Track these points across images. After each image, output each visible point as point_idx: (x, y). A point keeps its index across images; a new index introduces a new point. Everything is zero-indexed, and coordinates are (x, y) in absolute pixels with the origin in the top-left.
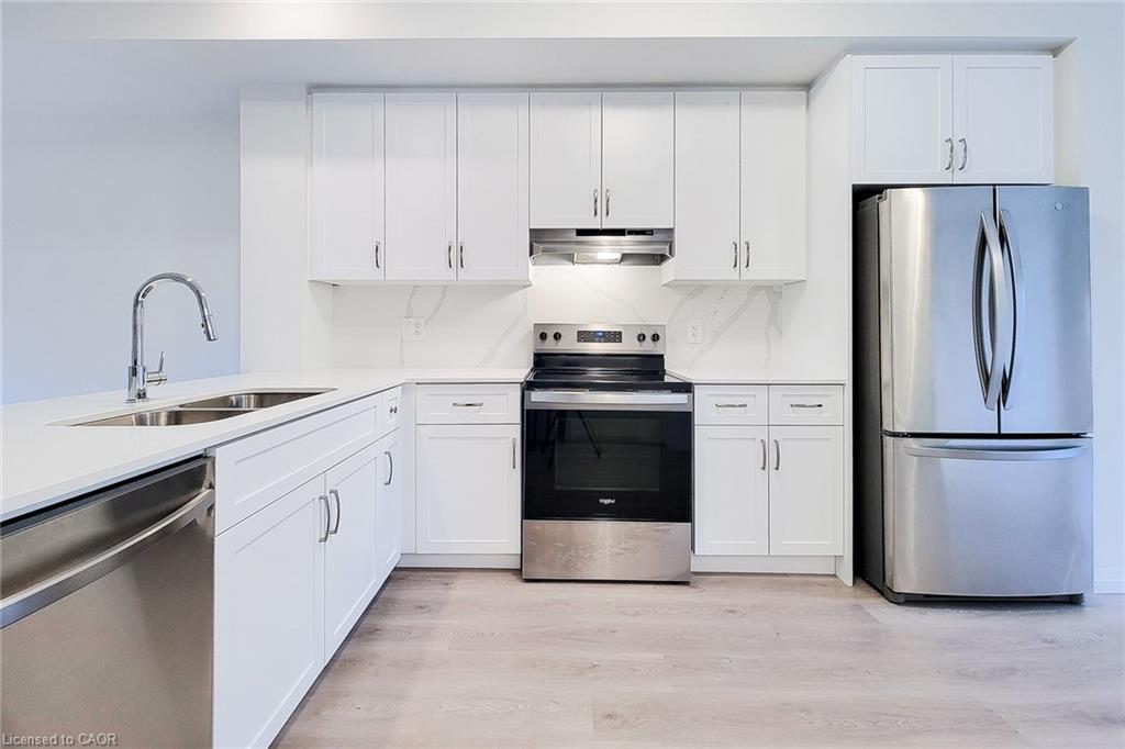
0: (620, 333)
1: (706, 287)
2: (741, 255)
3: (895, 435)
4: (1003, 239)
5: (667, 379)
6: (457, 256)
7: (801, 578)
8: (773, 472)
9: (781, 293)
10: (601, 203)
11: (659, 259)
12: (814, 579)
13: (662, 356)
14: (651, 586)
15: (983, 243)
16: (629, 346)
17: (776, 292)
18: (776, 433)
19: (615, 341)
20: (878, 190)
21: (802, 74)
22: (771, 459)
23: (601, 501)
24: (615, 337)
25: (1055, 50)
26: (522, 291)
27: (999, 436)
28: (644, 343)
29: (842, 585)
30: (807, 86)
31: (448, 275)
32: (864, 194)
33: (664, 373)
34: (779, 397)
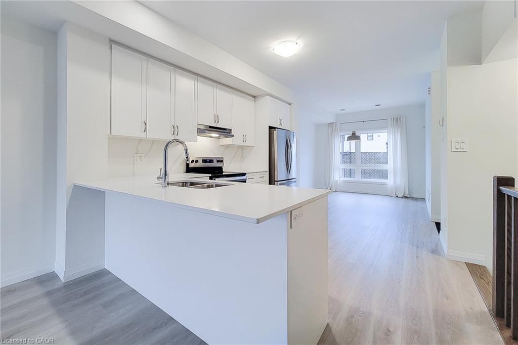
0: (213, 160)
2: (244, 138)
3: (277, 181)
4: (289, 141)
10: (216, 119)
13: (222, 167)
15: (287, 141)
16: (215, 164)
19: (212, 163)
20: (273, 128)
21: (254, 95)
24: (211, 161)
25: (290, 104)
27: (289, 180)
28: (218, 163)
30: (254, 97)
32: (270, 128)
33: (223, 172)
34: (258, 175)
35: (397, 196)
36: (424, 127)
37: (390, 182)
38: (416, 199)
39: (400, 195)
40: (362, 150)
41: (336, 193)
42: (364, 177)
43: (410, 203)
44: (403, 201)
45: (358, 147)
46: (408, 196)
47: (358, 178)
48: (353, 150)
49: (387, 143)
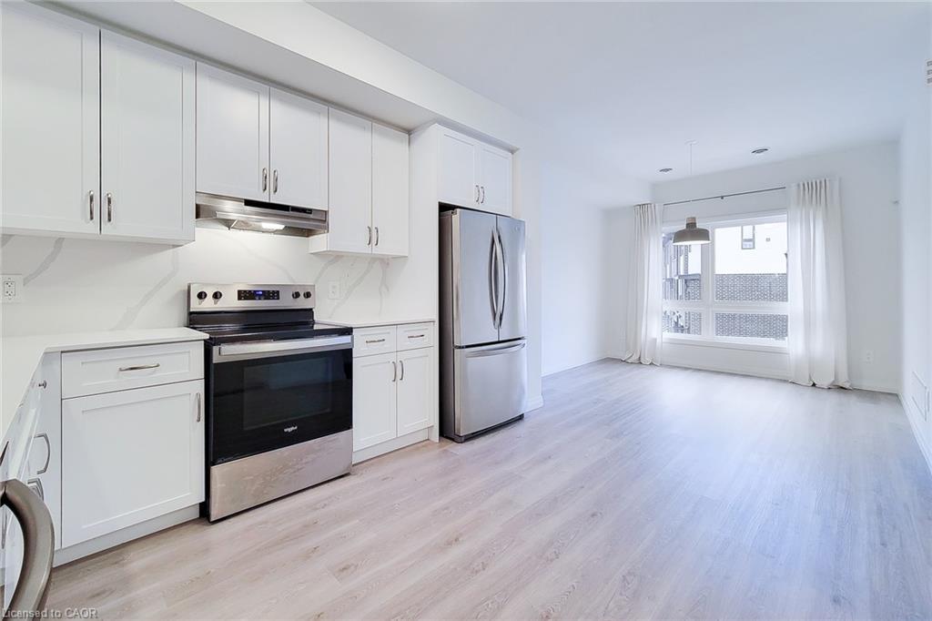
0: (278, 292)
1: (342, 256)
2: (373, 236)
3: (460, 347)
4: (500, 241)
5: (316, 327)
6: (99, 207)
7: (411, 447)
8: (399, 381)
9: (388, 264)
10: (269, 180)
11: (308, 233)
12: (419, 445)
13: (311, 309)
14: (326, 485)
15: (493, 241)
16: (285, 302)
17: (385, 262)
18: (401, 356)
19: (274, 299)
20: (453, 208)
21: (406, 123)
22: (398, 373)
23: (286, 430)
24: (271, 294)
25: (512, 152)
26: (171, 250)
27: (499, 342)
28: (298, 299)
29: (434, 443)
30: (409, 132)
31: (91, 228)
32: (445, 208)
33: (314, 323)
34: (402, 333)
35: (814, 385)
36: (897, 202)
37: (794, 345)
38: (872, 395)
39: (825, 381)
40: (719, 270)
41: (653, 370)
42: (723, 334)
43: (856, 407)
44: (834, 398)
45: (708, 258)
46: (847, 386)
47: (708, 334)
48: (695, 268)
49: (786, 254)
